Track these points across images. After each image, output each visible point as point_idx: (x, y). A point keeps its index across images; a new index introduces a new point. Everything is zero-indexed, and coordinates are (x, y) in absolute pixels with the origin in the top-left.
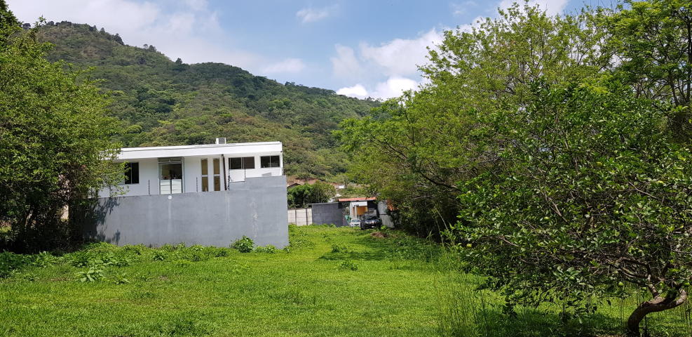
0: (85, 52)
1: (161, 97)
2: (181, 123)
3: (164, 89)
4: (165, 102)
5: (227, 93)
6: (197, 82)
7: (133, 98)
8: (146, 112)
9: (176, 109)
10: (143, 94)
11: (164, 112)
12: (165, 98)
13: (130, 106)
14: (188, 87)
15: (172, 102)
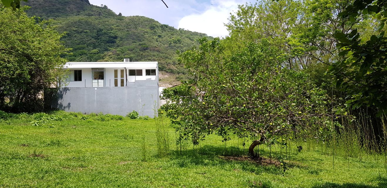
0: (69, 8)
1: (110, 35)
2: (120, 50)
3: (112, 30)
4: (112, 37)
5: (146, 33)
6: (130, 27)
7: (95, 35)
8: (102, 42)
9: (117, 41)
10: (100, 32)
11: (111, 43)
12: (112, 35)
13: (93, 39)
14: (124, 29)
15: (116, 37)
